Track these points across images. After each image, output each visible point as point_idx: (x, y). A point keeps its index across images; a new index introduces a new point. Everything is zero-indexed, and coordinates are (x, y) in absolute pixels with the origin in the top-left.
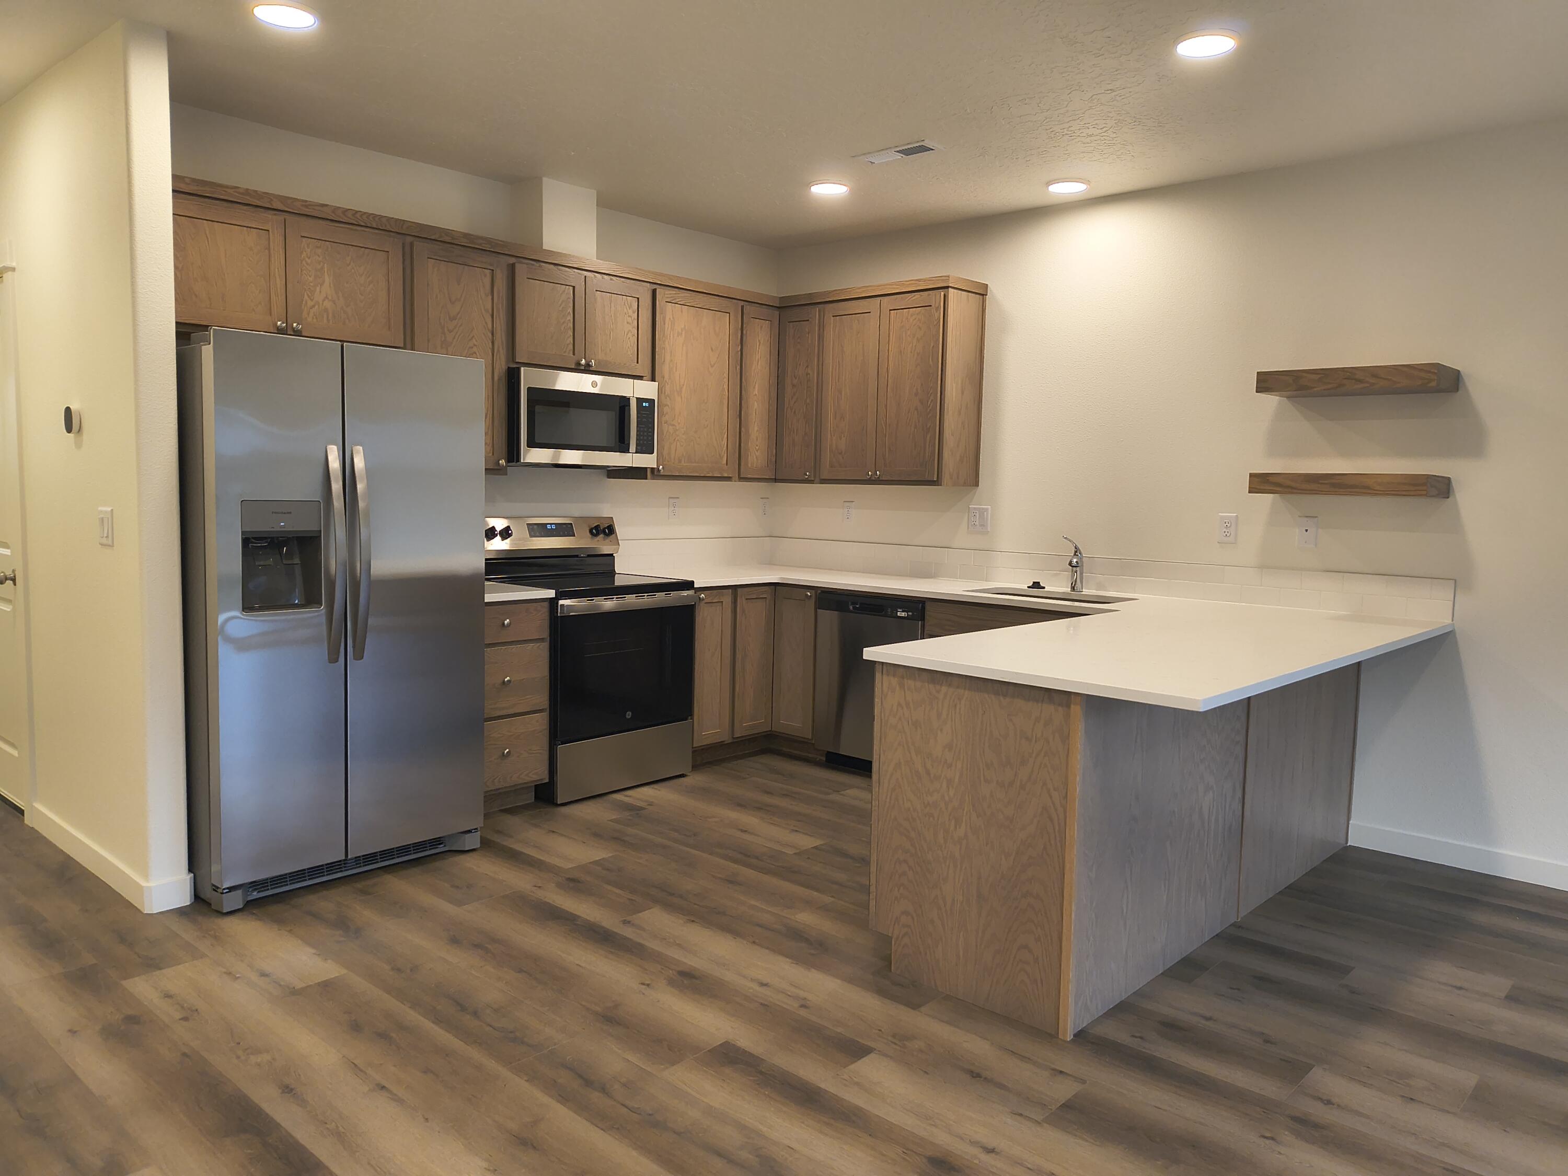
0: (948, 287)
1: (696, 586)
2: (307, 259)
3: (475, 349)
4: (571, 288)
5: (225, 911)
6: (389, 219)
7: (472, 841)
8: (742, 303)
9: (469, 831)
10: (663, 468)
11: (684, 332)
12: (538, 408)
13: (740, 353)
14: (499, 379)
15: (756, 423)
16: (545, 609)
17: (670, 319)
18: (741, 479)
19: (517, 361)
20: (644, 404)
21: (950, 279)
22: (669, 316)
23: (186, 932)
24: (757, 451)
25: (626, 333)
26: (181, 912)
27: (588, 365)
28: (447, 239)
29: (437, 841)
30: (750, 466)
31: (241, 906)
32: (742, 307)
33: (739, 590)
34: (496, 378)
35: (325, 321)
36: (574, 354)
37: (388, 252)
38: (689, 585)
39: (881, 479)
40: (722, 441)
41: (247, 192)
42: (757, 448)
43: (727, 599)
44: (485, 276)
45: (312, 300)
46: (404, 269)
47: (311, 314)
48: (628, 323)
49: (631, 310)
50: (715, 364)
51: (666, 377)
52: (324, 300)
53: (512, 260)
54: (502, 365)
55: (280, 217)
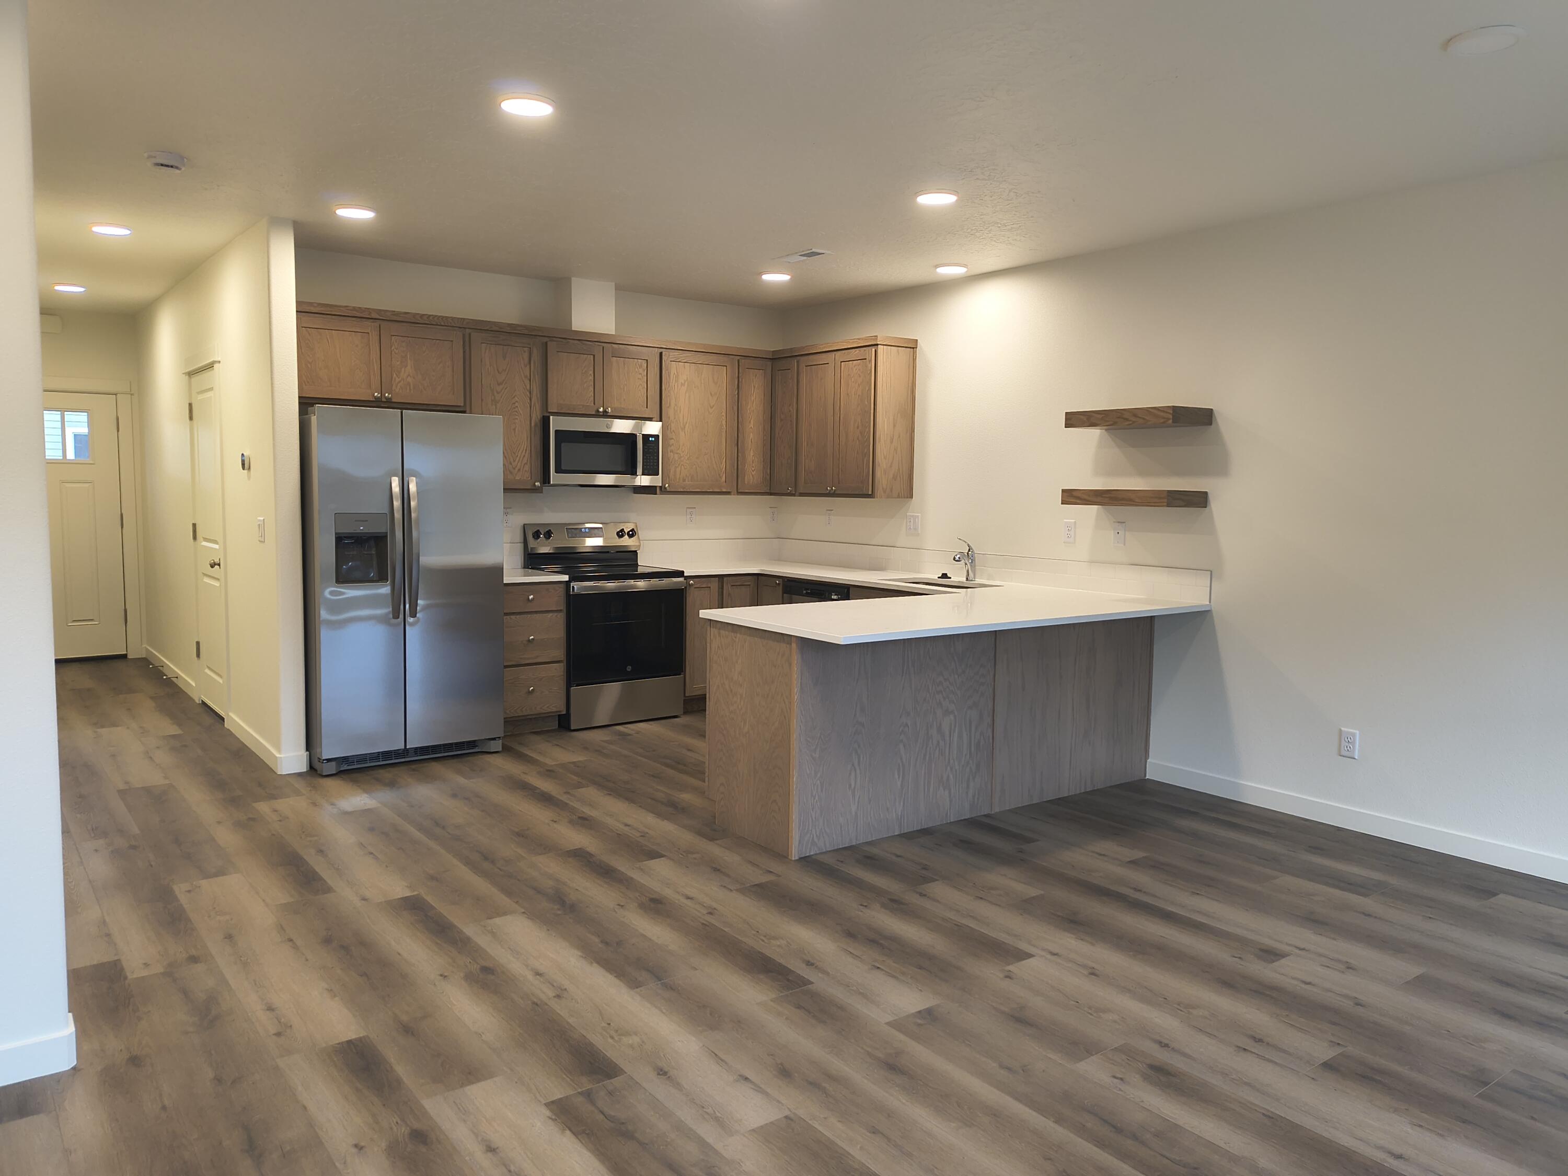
0: (877, 345)
1: (685, 575)
2: (395, 350)
3: (517, 404)
4: (592, 356)
5: (324, 774)
6: (453, 318)
7: (497, 746)
8: (739, 357)
9: (494, 739)
10: (669, 486)
11: (686, 383)
12: (564, 446)
13: (737, 396)
14: (536, 425)
15: (752, 451)
16: (561, 590)
17: (674, 374)
18: (740, 493)
19: (549, 411)
20: (651, 439)
21: (878, 338)
22: (673, 371)
23: (300, 785)
24: (753, 471)
25: (637, 386)
26: (300, 775)
27: (605, 411)
28: (495, 328)
29: (472, 744)
30: (746, 482)
31: (334, 772)
32: (738, 361)
33: (725, 579)
34: (533, 424)
35: (408, 391)
36: (594, 404)
37: (452, 341)
38: (680, 574)
39: (836, 492)
40: (721, 464)
41: (354, 309)
42: (753, 469)
43: (715, 585)
44: (525, 352)
45: (399, 378)
46: (464, 352)
47: (399, 387)
48: (639, 379)
49: (641, 369)
50: (713, 406)
51: (672, 418)
52: (407, 377)
53: (546, 339)
54: (537, 415)
55: (377, 324)
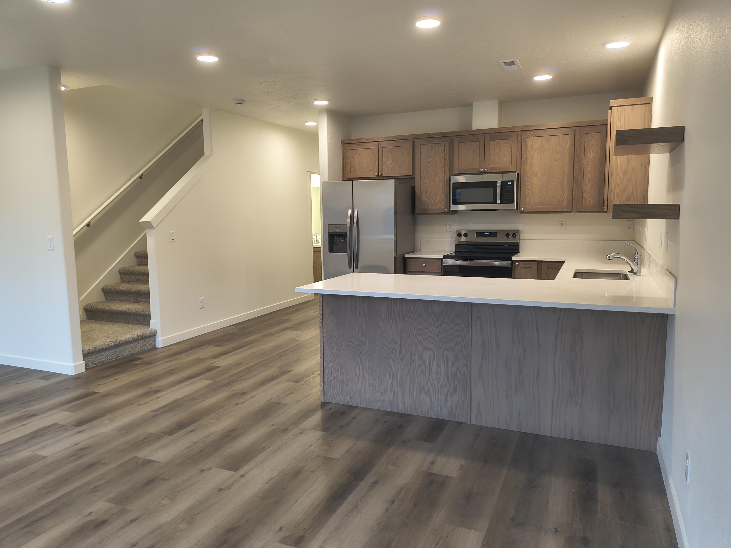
1: (513, 259)
2: (384, 154)
4: (479, 142)
10: (524, 209)
12: (456, 190)
14: (447, 181)
15: (589, 185)
16: (440, 262)
18: (579, 212)
19: (454, 173)
20: (509, 183)
22: (530, 143)
25: (505, 155)
27: (484, 171)
28: (428, 136)
30: (583, 205)
32: (577, 130)
33: (543, 263)
35: (389, 171)
36: (478, 167)
37: (407, 146)
40: (564, 194)
43: (535, 266)
44: (442, 145)
45: (386, 166)
46: (412, 150)
47: (386, 170)
48: (507, 150)
49: (508, 145)
50: (558, 160)
51: (528, 170)
52: (389, 165)
53: (454, 138)
54: (446, 177)
55: (377, 144)
